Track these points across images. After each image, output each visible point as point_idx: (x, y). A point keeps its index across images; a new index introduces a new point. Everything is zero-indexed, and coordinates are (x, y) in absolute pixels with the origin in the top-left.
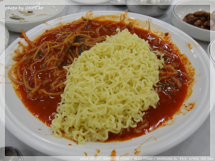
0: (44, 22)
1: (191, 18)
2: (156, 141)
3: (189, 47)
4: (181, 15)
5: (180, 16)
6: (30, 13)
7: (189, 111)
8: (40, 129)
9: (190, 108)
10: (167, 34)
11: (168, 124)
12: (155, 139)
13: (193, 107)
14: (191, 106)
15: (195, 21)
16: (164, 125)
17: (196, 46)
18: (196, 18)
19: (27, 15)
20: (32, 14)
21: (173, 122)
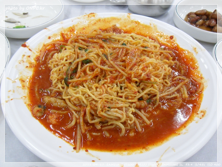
0: (45, 28)
1: (192, 17)
2: (175, 151)
3: (195, 51)
4: (183, 14)
5: (182, 16)
6: (26, 15)
7: (201, 119)
8: (60, 147)
9: (202, 116)
10: (172, 37)
11: (183, 133)
12: (174, 150)
13: (204, 114)
14: (202, 114)
15: (197, 20)
16: (179, 134)
17: (202, 50)
18: (198, 17)
19: (22, 18)
20: (28, 16)
21: (187, 130)
